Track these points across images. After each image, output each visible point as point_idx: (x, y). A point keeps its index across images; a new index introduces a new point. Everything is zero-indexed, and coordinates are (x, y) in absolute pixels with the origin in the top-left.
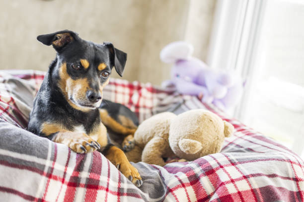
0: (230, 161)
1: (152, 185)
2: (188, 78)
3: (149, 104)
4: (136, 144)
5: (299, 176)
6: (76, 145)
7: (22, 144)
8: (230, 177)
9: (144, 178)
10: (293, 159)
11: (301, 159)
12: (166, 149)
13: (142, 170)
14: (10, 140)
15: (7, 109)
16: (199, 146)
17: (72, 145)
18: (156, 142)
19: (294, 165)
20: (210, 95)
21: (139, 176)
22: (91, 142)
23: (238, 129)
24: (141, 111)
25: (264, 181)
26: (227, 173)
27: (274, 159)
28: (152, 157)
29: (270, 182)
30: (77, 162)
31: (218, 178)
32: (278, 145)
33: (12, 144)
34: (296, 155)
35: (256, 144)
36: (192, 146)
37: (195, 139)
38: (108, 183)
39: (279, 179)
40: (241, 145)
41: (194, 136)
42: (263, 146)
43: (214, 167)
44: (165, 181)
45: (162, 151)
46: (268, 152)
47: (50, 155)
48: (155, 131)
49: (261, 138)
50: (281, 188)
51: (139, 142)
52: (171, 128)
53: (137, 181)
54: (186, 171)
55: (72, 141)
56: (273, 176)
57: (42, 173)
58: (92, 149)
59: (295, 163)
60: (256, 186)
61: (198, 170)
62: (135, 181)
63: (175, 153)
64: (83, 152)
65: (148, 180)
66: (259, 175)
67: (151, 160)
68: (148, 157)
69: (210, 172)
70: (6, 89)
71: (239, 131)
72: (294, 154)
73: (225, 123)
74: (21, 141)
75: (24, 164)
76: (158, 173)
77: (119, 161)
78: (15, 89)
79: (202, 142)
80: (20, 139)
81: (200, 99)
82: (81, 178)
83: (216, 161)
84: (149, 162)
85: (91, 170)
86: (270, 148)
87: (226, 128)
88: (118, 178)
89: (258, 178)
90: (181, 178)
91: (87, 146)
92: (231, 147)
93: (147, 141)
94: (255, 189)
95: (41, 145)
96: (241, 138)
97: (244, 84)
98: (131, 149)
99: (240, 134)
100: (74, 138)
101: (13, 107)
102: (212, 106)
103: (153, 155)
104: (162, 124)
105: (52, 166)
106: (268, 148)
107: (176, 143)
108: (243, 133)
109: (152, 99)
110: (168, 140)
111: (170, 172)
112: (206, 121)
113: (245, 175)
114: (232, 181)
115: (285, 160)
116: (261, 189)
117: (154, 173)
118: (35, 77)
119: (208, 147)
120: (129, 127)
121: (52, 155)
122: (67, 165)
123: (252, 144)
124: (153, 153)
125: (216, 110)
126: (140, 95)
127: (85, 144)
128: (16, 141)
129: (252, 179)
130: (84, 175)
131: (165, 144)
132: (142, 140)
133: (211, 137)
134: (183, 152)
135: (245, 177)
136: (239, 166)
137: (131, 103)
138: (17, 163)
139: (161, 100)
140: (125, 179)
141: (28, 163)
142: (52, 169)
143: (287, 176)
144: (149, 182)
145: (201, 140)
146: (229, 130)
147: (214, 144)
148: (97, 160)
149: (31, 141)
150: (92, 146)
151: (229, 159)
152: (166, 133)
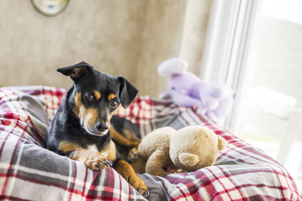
0: (224, 173)
1: (156, 195)
2: (183, 91)
3: (148, 115)
4: (140, 156)
5: (284, 185)
6: (91, 163)
7: (48, 163)
8: (224, 188)
9: (150, 189)
10: (278, 170)
11: (285, 169)
12: (167, 161)
13: (147, 181)
14: (37, 160)
15: (26, 127)
16: (196, 159)
17: (88, 162)
18: (158, 154)
19: (279, 175)
20: (204, 107)
21: (146, 188)
22: (105, 160)
23: (230, 141)
24: (142, 122)
25: (253, 191)
26: (221, 184)
27: (262, 171)
28: (155, 168)
29: (258, 191)
30: (93, 178)
31: (214, 189)
32: (266, 157)
33: (39, 164)
34: (282, 166)
35: (246, 155)
36: (191, 159)
37: (193, 153)
38: (120, 195)
39: (266, 189)
40: (233, 156)
41: (192, 150)
42: (252, 157)
43: (210, 179)
44: (168, 191)
45: (163, 163)
46: (257, 163)
47: (71, 172)
48: (157, 144)
49: (250, 149)
50: (268, 197)
51: (143, 154)
52: (171, 142)
53: (145, 192)
54: (186, 182)
55: (88, 159)
56: (261, 186)
57: (65, 188)
58: (105, 166)
59: (280, 173)
60: (246, 195)
61: (196, 182)
62: (142, 192)
63: (175, 164)
64: (98, 169)
65: (153, 191)
66: (249, 185)
67: (154, 171)
68: (151, 168)
69: (207, 183)
70: (21, 107)
71: (231, 143)
72: (280, 165)
73: (218, 137)
74: (47, 160)
75: (50, 181)
76: (161, 184)
77: (127, 174)
78: (29, 106)
79: (199, 156)
80: (45, 159)
81: (194, 111)
82: (97, 191)
83: (212, 173)
84: (153, 173)
85: (106, 185)
86: (258, 159)
87: (220, 142)
88: (128, 190)
89: (249, 188)
90: (182, 189)
91: (101, 164)
92: (224, 158)
93: (149, 153)
94: (246, 198)
95: (63, 163)
96: (232, 149)
97: (234, 96)
98: (136, 160)
99: (232, 146)
100: (89, 156)
101: (31, 125)
102: (205, 117)
103: (155, 167)
104: (163, 138)
105: (73, 182)
106: (257, 159)
107: (176, 156)
108: (235, 145)
109: (151, 110)
110: (169, 153)
111: (172, 182)
112: (203, 137)
113: (237, 186)
114: (226, 191)
115: (271, 172)
116: (250, 197)
117: (158, 184)
118: (44, 92)
119: (204, 160)
120: (133, 140)
121: (73, 172)
122: (85, 180)
123: (242, 155)
124: (156, 165)
125: (210, 122)
126: (140, 107)
127: (99, 162)
128: (43, 161)
129: (243, 189)
130: (100, 188)
131: (166, 156)
132: (145, 153)
133: (207, 151)
134: (182, 164)
135: (237, 188)
136: (232, 177)
137: (131, 115)
138: (44, 180)
139: (159, 111)
140: (134, 191)
141: (54, 180)
142: (73, 184)
143: (273, 185)
144: (155, 193)
145: (198, 154)
146: (222, 144)
147: (209, 157)
148: (110, 175)
149: (55, 160)
150: (105, 164)
151: (223, 171)
152: (167, 146)
